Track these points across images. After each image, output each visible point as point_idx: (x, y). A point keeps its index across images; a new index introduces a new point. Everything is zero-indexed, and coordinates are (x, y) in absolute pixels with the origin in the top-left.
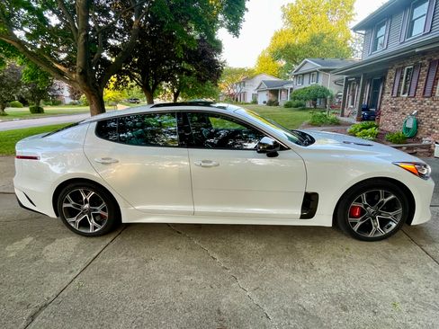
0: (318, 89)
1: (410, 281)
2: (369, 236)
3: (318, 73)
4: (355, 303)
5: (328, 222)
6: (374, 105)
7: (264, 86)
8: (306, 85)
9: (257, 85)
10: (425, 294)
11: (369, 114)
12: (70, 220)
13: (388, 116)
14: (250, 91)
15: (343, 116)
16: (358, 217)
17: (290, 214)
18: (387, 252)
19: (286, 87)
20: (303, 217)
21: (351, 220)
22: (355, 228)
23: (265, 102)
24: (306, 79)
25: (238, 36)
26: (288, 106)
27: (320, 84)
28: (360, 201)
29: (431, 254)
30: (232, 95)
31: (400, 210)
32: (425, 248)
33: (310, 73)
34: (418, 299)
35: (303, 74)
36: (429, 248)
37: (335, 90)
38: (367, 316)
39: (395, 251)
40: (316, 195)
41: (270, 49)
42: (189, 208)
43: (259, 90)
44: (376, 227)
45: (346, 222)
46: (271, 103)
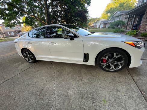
0: (119, 21)
1: (118, 91)
2: (109, 70)
3: (120, 16)
4: (88, 96)
5: (93, 64)
6: (139, 24)
7: (102, 22)
8: (116, 20)
9: (100, 22)
10: (122, 99)
11: (136, 28)
12: (26, 59)
13: (143, 27)
14: (98, 24)
15: (126, 29)
16: (105, 63)
17: (80, 60)
18: (115, 77)
19: (109, 22)
20: (84, 61)
21: (102, 64)
22: (104, 67)
23: (102, 27)
24: (116, 18)
25: (90, 6)
26: (109, 28)
27: (121, 19)
28: (105, 57)
29: (135, 81)
30: (93, 26)
31: (123, 61)
32: (134, 78)
33: (117, 16)
34: (117, 100)
35: (115, 17)
36: (136, 78)
37: (125, 21)
38: (89, 103)
39: (119, 77)
40: (88, 54)
41: (105, 10)
42: (51, 57)
43: (101, 24)
44: (112, 67)
45: (100, 64)
46: (104, 28)
